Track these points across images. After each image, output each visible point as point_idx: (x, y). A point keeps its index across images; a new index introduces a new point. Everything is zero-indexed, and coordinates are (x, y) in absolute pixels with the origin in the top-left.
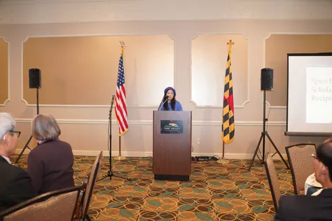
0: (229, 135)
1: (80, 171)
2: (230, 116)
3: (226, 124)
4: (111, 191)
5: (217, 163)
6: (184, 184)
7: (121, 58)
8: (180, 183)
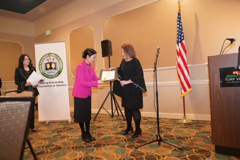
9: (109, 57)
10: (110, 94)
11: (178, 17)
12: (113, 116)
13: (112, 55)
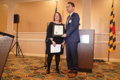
0: (112, 48)
1: (31, 63)
2: (113, 38)
3: (111, 42)
4: (43, 75)
5: (105, 63)
6: (89, 74)
7: (56, 9)
8: (87, 74)
9: (17, 24)
10: (16, 44)
11: (56, 10)
12: (16, 55)
13: (19, 23)
